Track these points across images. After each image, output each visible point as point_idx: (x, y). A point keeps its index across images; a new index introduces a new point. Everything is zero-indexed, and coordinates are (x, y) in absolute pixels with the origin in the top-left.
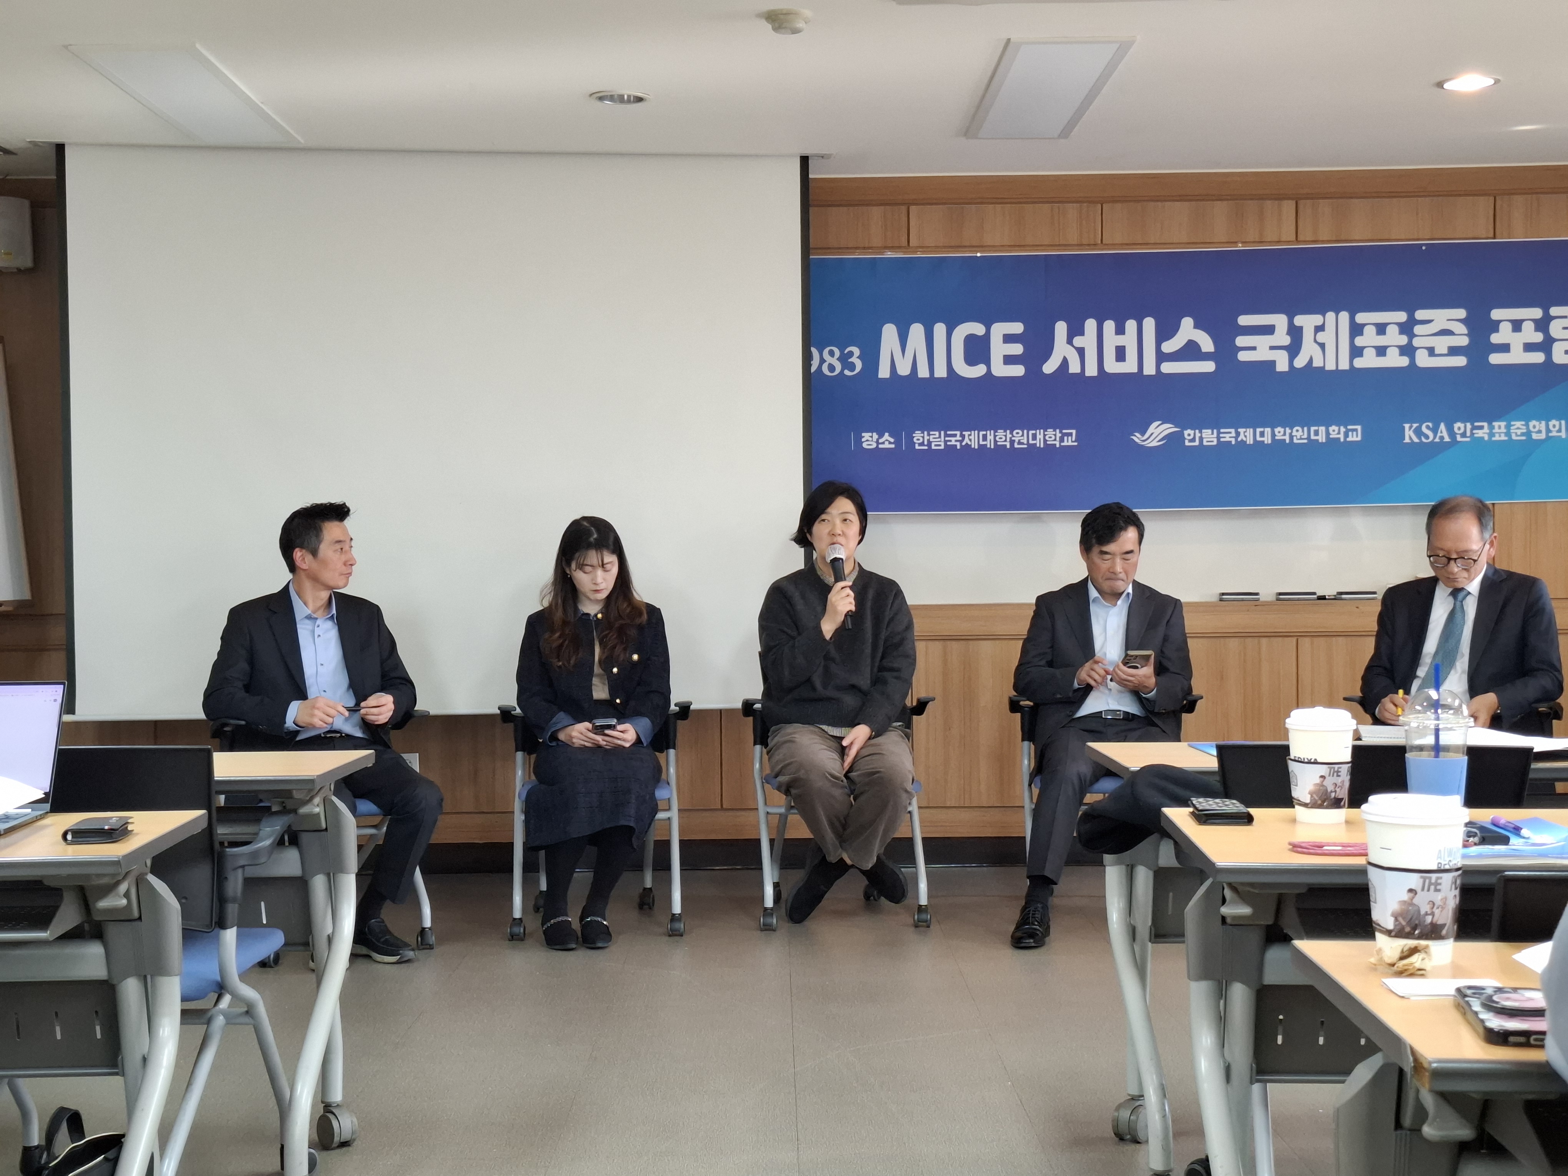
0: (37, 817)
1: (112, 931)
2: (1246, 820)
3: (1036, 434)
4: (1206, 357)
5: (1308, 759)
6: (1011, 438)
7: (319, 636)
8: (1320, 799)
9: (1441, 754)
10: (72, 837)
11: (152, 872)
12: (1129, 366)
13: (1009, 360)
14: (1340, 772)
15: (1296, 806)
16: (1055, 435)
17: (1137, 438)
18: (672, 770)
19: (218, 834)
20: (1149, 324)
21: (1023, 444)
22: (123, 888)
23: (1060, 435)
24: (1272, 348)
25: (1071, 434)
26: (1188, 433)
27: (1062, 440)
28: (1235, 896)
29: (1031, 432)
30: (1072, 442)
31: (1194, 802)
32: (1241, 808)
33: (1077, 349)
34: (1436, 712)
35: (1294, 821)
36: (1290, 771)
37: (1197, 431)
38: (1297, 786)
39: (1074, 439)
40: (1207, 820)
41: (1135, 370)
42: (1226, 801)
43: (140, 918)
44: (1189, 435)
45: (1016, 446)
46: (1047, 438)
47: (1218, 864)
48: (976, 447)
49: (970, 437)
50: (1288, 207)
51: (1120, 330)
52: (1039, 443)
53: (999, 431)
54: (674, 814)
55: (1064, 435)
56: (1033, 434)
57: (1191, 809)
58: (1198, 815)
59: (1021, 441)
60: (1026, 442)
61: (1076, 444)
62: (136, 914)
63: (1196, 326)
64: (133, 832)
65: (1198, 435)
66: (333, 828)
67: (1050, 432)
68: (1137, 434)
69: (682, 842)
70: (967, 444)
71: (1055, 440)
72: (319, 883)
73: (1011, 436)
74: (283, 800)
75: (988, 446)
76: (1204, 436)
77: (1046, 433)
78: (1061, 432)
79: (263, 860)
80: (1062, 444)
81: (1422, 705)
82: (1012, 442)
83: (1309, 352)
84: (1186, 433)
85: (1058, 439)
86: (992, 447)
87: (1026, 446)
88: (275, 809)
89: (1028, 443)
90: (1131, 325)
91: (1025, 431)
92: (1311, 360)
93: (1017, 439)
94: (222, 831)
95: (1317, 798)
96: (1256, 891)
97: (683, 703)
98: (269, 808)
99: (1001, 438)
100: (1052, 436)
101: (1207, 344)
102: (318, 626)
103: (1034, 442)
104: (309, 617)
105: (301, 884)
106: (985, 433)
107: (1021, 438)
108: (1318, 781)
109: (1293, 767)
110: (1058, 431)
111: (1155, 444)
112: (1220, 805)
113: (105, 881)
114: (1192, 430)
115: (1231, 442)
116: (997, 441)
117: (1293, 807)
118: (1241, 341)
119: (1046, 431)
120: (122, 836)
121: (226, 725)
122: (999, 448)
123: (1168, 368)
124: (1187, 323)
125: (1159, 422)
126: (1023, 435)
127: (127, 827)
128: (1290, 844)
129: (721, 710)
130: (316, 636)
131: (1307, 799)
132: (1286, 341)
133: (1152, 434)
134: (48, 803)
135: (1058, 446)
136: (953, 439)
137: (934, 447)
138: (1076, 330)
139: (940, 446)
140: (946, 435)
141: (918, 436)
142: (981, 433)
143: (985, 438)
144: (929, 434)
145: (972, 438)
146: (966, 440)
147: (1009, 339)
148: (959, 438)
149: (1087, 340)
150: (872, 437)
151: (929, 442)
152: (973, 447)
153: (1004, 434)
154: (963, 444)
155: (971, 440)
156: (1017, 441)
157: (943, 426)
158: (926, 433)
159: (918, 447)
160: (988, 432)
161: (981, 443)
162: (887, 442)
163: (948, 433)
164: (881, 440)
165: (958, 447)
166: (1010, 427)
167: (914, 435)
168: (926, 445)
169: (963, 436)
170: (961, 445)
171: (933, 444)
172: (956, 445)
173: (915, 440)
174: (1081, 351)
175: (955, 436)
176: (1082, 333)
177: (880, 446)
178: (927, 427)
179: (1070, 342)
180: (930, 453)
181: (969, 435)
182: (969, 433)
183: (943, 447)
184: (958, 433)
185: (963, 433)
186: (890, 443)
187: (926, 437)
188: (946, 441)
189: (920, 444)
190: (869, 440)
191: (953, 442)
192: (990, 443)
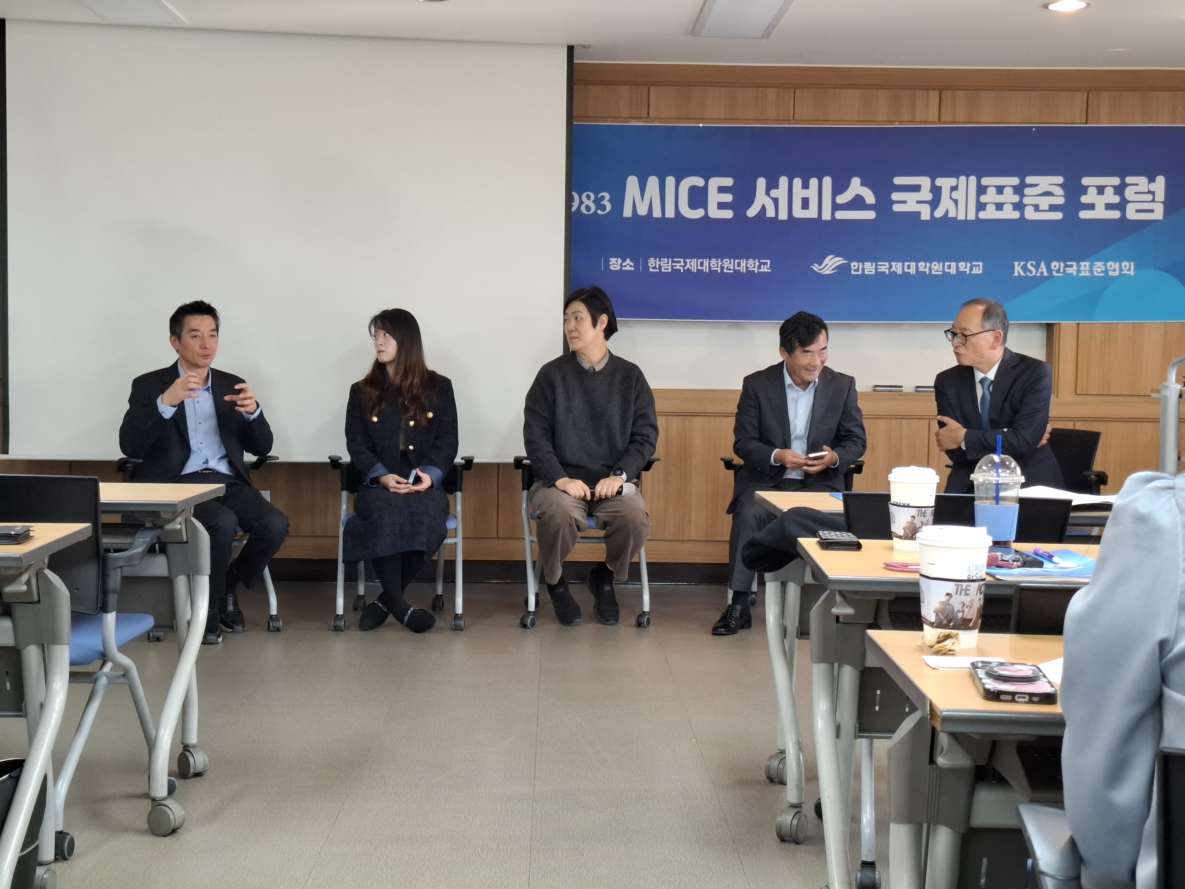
1: (17, 610)
2: (857, 547)
3: (740, 262)
4: (869, 207)
5: (903, 504)
6: (721, 265)
7: (198, 402)
8: (910, 532)
9: (1000, 501)
11: (49, 568)
12: (812, 213)
13: (722, 206)
14: (926, 513)
15: (894, 538)
16: (755, 263)
17: (815, 267)
18: (459, 508)
19: (102, 543)
20: (827, 181)
21: (730, 269)
22: (24, 578)
23: (758, 264)
24: (919, 202)
25: (766, 263)
26: (854, 265)
27: (759, 267)
28: (843, 600)
29: (737, 261)
30: (767, 269)
32: (854, 539)
33: (773, 199)
34: (997, 471)
35: (890, 548)
36: (890, 512)
37: (861, 263)
38: (894, 522)
39: (768, 267)
40: (827, 547)
41: (815, 216)
43: (39, 601)
45: (725, 271)
46: (748, 265)
47: (830, 577)
48: (695, 271)
49: (691, 264)
50: (934, 95)
51: (806, 186)
52: (743, 269)
53: (712, 259)
54: (459, 540)
55: (761, 264)
56: (738, 262)
58: (823, 543)
59: (729, 267)
60: (732, 269)
61: (770, 271)
62: (36, 598)
63: (862, 184)
65: (861, 266)
66: (192, 542)
67: (751, 261)
68: (816, 264)
69: (465, 562)
70: (688, 268)
71: (754, 267)
72: (181, 582)
73: (721, 263)
74: (153, 519)
75: (704, 271)
76: (865, 267)
77: (748, 262)
78: (759, 261)
79: (136, 563)
80: (760, 271)
81: (987, 467)
82: (722, 268)
83: (945, 206)
84: (852, 264)
85: (756, 266)
86: (707, 271)
87: (732, 271)
88: (147, 525)
89: (734, 269)
90: (814, 182)
91: (732, 260)
92: (947, 212)
94: (107, 541)
95: (908, 532)
96: (859, 597)
97: (468, 457)
98: (144, 525)
99: (714, 265)
100: (752, 265)
101: (870, 198)
103: (739, 268)
105: (168, 582)
106: (702, 260)
107: (729, 265)
108: (909, 520)
109: (892, 509)
110: (757, 260)
111: (829, 272)
113: (11, 572)
114: (857, 262)
115: (885, 272)
116: (711, 267)
117: (892, 539)
118: (896, 196)
119: (748, 260)
122: (712, 272)
123: (841, 215)
124: (856, 181)
125: (833, 256)
126: (730, 263)
127: (29, 533)
128: (885, 564)
129: (498, 464)
130: (196, 402)
131: (901, 533)
132: (929, 197)
133: (826, 265)
135: (756, 272)
136: (678, 265)
137: (663, 270)
138: (772, 185)
139: (668, 269)
140: (673, 262)
141: (652, 262)
142: (699, 261)
143: (702, 264)
144: (660, 261)
145: (692, 264)
146: (688, 266)
147: (722, 190)
148: (683, 264)
149: (781, 192)
150: (617, 261)
151: (660, 267)
152: (693, 271)
153: (717, 262)
154: (686, 268)
155: (691, 266)
156: (726, 267)
157: (672, 254)
158: (658, 259)
159: (651, 270)
160: (705, 260)
161: (699, 268)
162: (629, 265)
163: (675, 260)
164: (624, 264)
165: (682, 271)
166: (721, 256)
167: (649, 261)
168: (657, 269)
169: (686, 263)
170: (684, 269)
171: (663, 268)
172: (680, 269)
173: (649, 264)
174: (776, 201)
175: (680, 262)
176: (777, 188)
177: (623, 268)
178: (659, 255)
179: (768, 193)
180: (661, 274)
181: (690, 262)
182: (690, 260)
183: (670, 271)
184: (682, 260)
185: (686, 260)
186: (631, 266)
187: (658, 263)
188: (672, 266)
189: (653, 268)
190: (615, 264)
191: (678, 266)
192: (705, 269)
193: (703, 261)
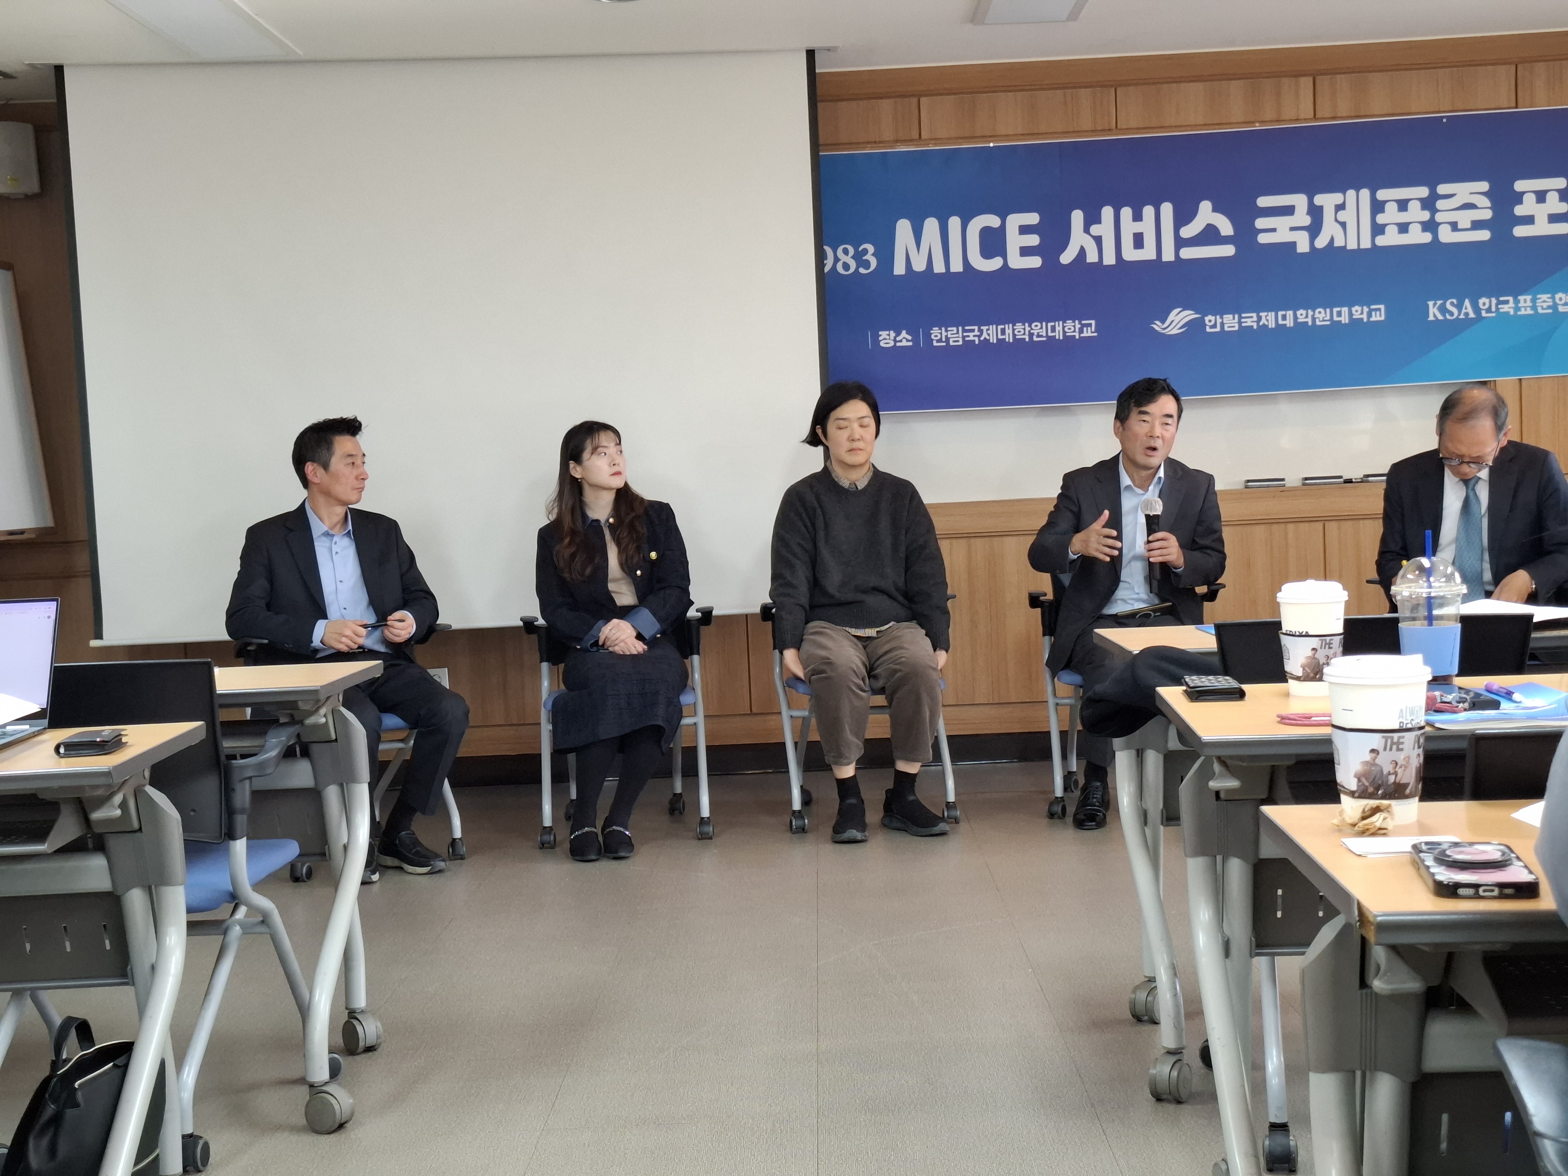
0: (34, 732)
1: (113, 843)
2: (1238, 696)
3: (1055, 326)
4: (1226, 240)
5: (1299, 632)
6: (1029, 331)
7: (337, 553)
8: (1312, 670)
9: (1434, 622)
10: (65, 751)
11: (151, 784)
12: (1148, 253)
13: (1025, 251)
14: (1332, 644)
15: (1290, 680)
16: (1074, 326)
17: (1157, 326)
18: (697, 676)
20: (1167, 209)
21: (1041, 336)
22: (118, 799)
23: (1079, 326)
24: (1293, 229)
25: (1090, 325)
26: (1209, 319)
27: (1081, 331)
28: (1223, 769)
29: (1050, 324)
30: (1092, 332)
31: (1187, 680)
32: (1233, 684)
33: (1094, 237)
34: (1428, 580)
35: (1287, 695)
36: (1282, 645)
37: (1218, 317)
38: (1289, 659)
39: (1093, 330)
40: (1198, 697)
41: (1153, 256)
42: (1219, 678)
43: (140, 829)
44: (1210, 321)
45: (1035, 339)
46: (1066, 329)
47: (1205, 738)
48: (995, 342)
49: (988, 332)
50: (1306, 83)
51: (1138, 217)
52: (1059, 335)
53: (1017, 324)
54: (700, 719)
55: (1083, 326)
56: (1052, 326)
57: (1184, 688)
58: (1192, 692)
59: (1040, 334)
60: (1044, 334)
61: (1095, 334)
62: (136, 825)
63: (1215, 210)
64: (128, 744)
65: (1219, 320)
66: (343, 739)
67: (1069, 323)
68: (1157, 322)
69: (709, 748)
70: (985, 338)
71: (1074, 331)
72: (332, 794)
73: (1029, 329)
74: (289, 711)
75: (1007, 340)
76: (1225, 322)
77: (1065, 325)
78: (1080, 323)
79: (269, 771)
80: (1082, 335)
81: (1413, 574)
82: (1031, 335)
83: (1330, 232)
84: (1207, 319)
85: (1077, 330)
86: (1011, 341)
87: (1044, 339)
89: (1047, 336)
90: (1148, 211)
91: (1044, 324)
92: (1332, 240)
93: (1035, 332)
95: (1309, 671)
96: (1245, 764)
97: (704, 608)
99: (1019, 332)
100: (1072, 328)
101: (1226, 227)
102: (336, 543)
103: (1053, 334)
104: (327, 534)
105: (315, 795)
106: (1003, 327)
107: (1039, 330)
108: (1310, 653)
109: (1285, 640)
110: (1077, 322)
111: (1175, 331)
112: (1213, 681)
113: (100, 792)
114: (1212, 315)
115: (1252, 326)
116: (1016, 335)
117: (1286, 681)
118: (1261, 223)
119: (1065, 323)
120: (114, 748)
121: (250, 644)
122: (1018, 342)
123: (1187, 253)
124: (1205, 206)
125: (1180, 309)
126: (1041, 328)
127: (121, 739)
128: (1278, 716)
129: (745, 615)
130: (334, 553)
131: (1299, 673)
132: (1307, 221)
133: (1172, 321)
134: (45, 718)
135: (1077, 337)
136: (971, 334)
137: (952, 343)
138: (1092, 219)
139: (958, 341)
140: (964, 331)
141: (935, 333)
142: (1000, 327)
143: (1003, 332)
144: (947, 331)
145: (990, 332)
146: (985, 335)
147: (1024, 230)
148: (977, 333)
149: (1105, 228)
150: (889, 335)
151: (947, 339)
152: (991, 341)
153: (1023, 327)
154: (982, 338)
155: (989, 335)
156: (1036, 334)
157: (962, 321)
158: (943, 329)
159: (935, 344)
160: (1007, 326)
161: (1000, 337)
162: (905, 339)
163: (967, 328)
164: (898, 339)
165: (977, 342)
166: (1029, 320)
167: (932, 332)
168: (944, 342)
169: (981, 331)
170: (979, 340)
171: (951, 340)
172: (974, 341)
173: (933, 337)
174: (1098, 240)
175: (973, 331)
176: (1099, 221)
177: (898, 344)
178: (944, 323)
179: (1087, 230)
180: (948, 349)
181: (988, 330)
182: (987, 327)
183: (960, 343)
184: (976, 328)
185: (982, 328)
186: (908, 340)
187: (944, 334)
188: (964, 337)
189: (938, 341)
190: (886, 338)
191: (971, 337)
192: (1008, 337)
193: (1005, 328)
